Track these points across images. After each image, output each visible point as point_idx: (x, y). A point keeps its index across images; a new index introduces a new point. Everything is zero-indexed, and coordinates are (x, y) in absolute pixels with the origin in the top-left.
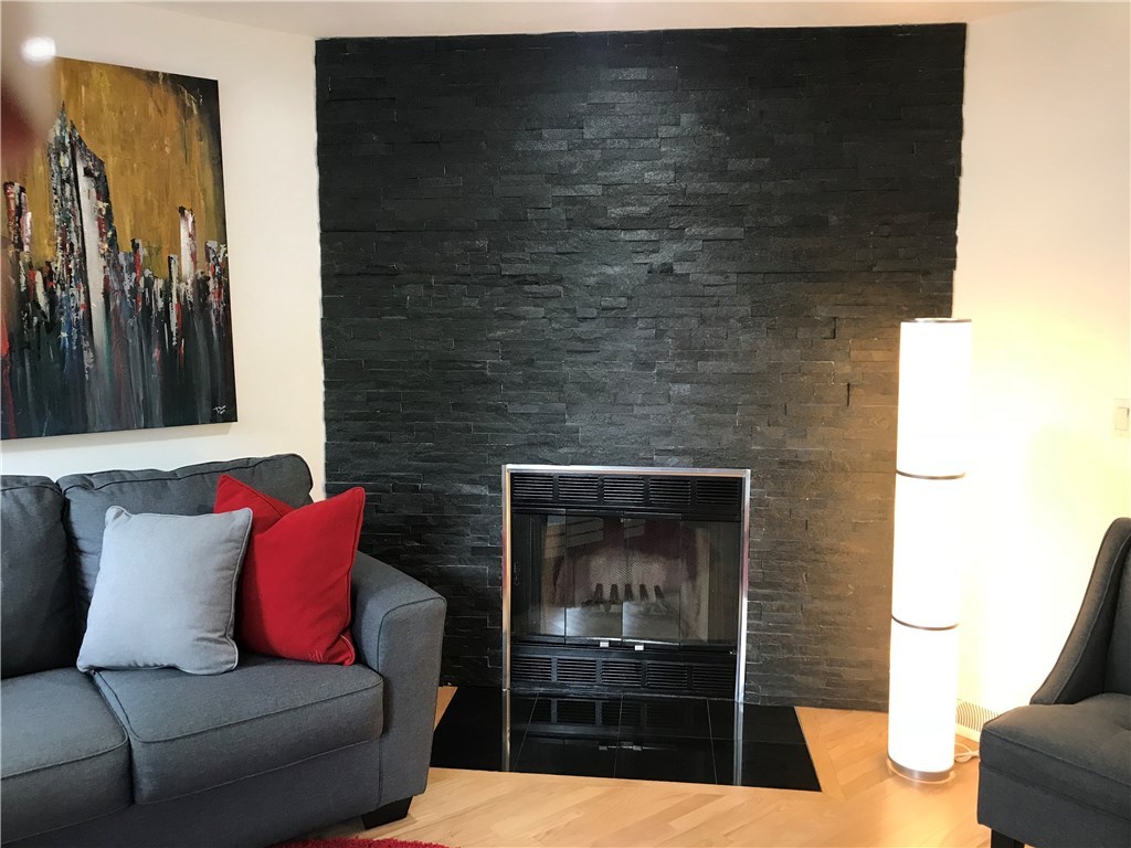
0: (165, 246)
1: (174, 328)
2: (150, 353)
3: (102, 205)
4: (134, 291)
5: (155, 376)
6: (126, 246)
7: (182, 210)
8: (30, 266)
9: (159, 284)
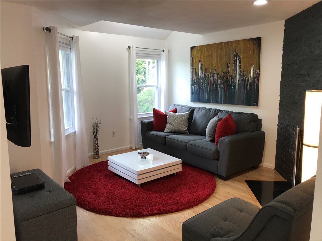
0: (249, 71)
1: (249, 87)
2: (244, 91)
3: (240, 65)
4: (243, 80)
5: (245, 96)
6: (242, 72)
7: (252, 64)
8: (229, 76)
9: (247, 78)
